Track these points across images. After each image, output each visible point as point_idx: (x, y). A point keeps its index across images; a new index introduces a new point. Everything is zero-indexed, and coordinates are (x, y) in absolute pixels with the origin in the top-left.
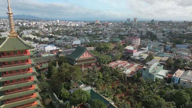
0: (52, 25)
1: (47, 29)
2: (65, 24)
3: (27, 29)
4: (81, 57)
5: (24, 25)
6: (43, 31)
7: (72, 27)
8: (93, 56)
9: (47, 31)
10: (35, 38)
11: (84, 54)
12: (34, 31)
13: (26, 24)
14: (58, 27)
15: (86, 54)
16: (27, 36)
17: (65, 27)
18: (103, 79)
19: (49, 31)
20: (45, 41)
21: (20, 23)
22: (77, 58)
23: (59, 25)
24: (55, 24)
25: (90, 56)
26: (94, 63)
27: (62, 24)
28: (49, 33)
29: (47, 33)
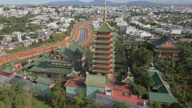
0: (164, 11)
1: (156, 16)
2: (180, 10)
3: (136, 16)
4: (163, 45)
5: (137, 11)
6: (151, 17)
7: (187, 14)
8: (176, 47)
9: (155, 18)
10: (138, 24)
11: (167, 43)
12: (142, 18)
13: (139, 11)
14: (168, 14)
15: (169, 43)
16: (133, 22)
17: (178, 13)
18: (176, 69)
19: (157, 18)
20: (146, 28)
21: (134, 10)
22: (159, 46)
23: (172, 11)
24: (167, 10)
25: (173, 46)
26: (176, 53)
27: (176, 11)
28: (156, 20)
29: (153, 20)
